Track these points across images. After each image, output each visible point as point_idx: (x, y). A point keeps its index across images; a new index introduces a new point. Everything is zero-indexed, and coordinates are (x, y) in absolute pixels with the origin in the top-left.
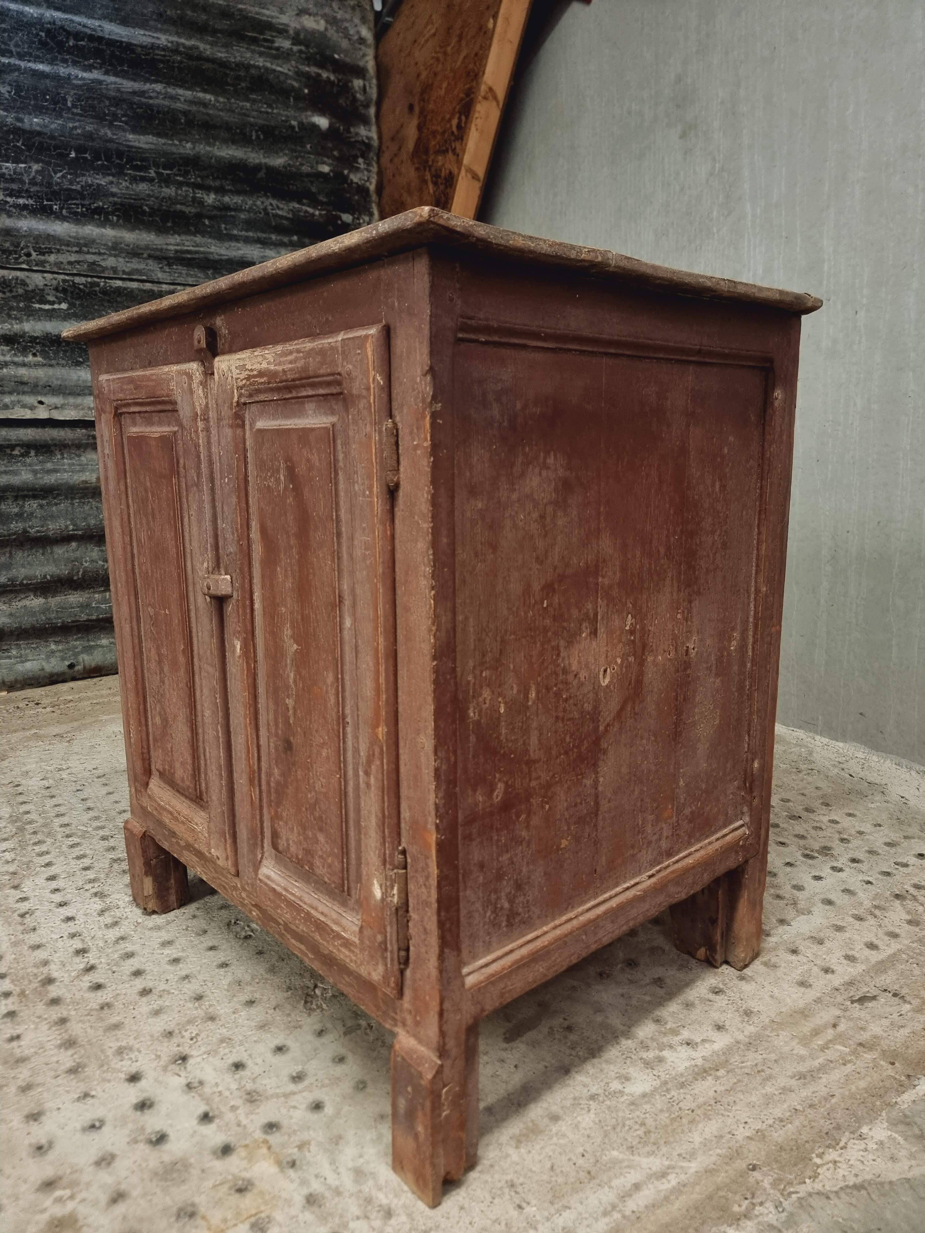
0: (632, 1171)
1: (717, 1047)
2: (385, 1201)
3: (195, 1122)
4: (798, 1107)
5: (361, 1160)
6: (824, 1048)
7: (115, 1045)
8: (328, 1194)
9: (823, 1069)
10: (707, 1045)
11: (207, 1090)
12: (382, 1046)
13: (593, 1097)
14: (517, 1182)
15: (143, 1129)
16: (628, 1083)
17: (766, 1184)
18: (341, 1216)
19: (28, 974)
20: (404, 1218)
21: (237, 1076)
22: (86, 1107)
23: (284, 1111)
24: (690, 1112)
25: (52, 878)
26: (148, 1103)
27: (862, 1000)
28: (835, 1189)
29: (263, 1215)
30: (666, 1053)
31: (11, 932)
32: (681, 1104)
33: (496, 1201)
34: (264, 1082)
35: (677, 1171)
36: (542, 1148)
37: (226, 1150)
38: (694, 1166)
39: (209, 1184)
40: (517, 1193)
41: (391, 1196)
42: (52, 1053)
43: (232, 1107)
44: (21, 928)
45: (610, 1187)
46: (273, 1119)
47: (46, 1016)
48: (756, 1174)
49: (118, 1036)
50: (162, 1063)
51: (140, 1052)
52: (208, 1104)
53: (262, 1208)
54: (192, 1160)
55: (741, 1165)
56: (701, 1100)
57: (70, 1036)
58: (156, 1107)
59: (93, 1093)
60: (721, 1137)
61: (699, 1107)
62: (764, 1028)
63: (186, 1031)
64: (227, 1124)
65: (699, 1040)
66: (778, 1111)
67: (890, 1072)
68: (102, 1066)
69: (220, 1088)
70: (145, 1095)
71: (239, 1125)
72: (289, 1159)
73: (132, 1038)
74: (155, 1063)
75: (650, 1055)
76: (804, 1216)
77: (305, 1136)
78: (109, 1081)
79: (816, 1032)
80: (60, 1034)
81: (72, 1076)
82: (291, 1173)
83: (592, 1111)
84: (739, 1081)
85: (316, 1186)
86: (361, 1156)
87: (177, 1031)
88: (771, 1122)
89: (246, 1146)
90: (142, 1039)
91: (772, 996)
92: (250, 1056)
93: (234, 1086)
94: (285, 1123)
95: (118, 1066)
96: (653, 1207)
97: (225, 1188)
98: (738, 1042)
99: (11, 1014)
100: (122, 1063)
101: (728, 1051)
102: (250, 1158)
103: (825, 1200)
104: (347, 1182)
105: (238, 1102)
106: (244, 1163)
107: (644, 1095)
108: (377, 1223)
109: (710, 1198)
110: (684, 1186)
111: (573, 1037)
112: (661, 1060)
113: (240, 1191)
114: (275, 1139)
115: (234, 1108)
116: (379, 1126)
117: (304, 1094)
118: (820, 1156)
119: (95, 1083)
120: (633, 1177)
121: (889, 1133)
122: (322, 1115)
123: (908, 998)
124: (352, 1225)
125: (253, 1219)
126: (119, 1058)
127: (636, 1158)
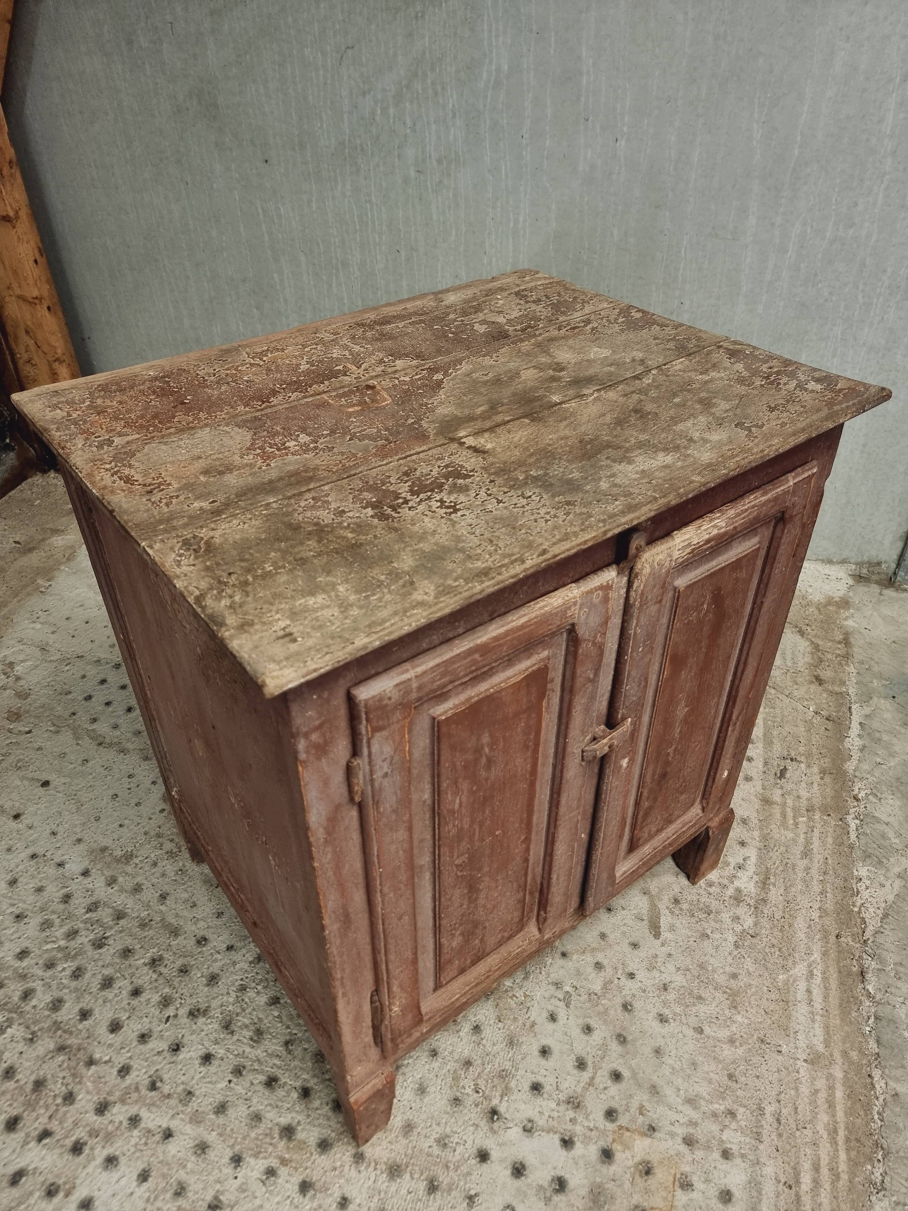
0: (798, 983)
1: (753, 859)
2: (722, 1108)
3: (564, 1152)
4: (821, 878)
5: (682, 1092)
6: (796, 824)
7: (431, 1141)
8: (691, 1130)
9: (808, 842)
10: (748, 862)
11: (541, 1122)
12: (599, 998)
13: (736, 946)
14: (761, 1036)
15: (541, 1187)
16: (740, 921)
17: (851, 943)
18: (714, 1138)
19: (257, 1139)
20: (742, 1110)
21: (545, 1096)
22: (484, 1206)
23: (602, 1096)
24: (783, 920)
25: (115, 1027)
26: (517, 1165)
27: (783, 773)
28: (879, 924)
29: (678, 1176)
30: (737, 883)
31: (171, 1112)
32: (776, 917)
33: (766, 1058)
34: (566, 1085)
35: (814, 965)
36: (750, 1003)
37: (607, 1155)
38: (816, 956)
39: (627, 1185)
40: (769, 1044)
41: (721, 1101)
42: (393, 1189)
43: (571, 1120)
44: (173, 1102)
45: (800, 1002)
46: (605, 1107)
47: (338, 1164)
48: (843, 939)
49: (423, 1133)
50: (486, 1128)
51: (455, 1133)
52: (555, 1133)
53: (673, 1171)
54: (598, 1180)
55: (832, 938)
56: (781, 906)
57: (386, 1164)
58: (527, 1164)
59: (472, 1192)
60: (810, 926)
61: (784, 912)
62: (761, 829)
63: (464, 1087)
64: (584, 1135)
65: (742, 862)
66: (816, 888)
67: (833, 823)
68: (447, 1167)
69: (547, 1114)
70: (508, 1163)
71: (591, 1130)
72: (646, 1127)
73: (434, 1126)
74: (481, 1134)
75: (730, 892)
76: (885, 953)
77: (635, 1104)
78: (469, 1174)
79: (784, 815)
80: (375, 1169)
81: (439, 1193)
82: (656, 1134)
83: (746, 956)
84: (784, 879)
85: (681, 1131)
86: (679, 1090)
87: (458, 1094)
88: (819, 899)
89: (614, 1140)
90: (444, 1121)
91: (743, 800)
92: (532, 1073)
93: (553, 1105)
94: (614, 1105)
95: (458, 1157)
96: (826, 998)
97: (638, 1179)
98: (760, 849)
99: (305, 1187)
100: (457, 1153)
101: (761, 859)
102: (627, 1147)
103: (882, 935)
104: (691, 1113)
105: (571, 1114)
106: (628, 1154)
107: (756, 925)
108: (734, 1125)
109: (840, 972)
110: (825, 973)
111: (685, 906)
112: (738, 890)
113: (648, 1172)
114: (623, 1120)
115: (573, 1121)
116: (663, 1060)
117: (599, 1074)
118: (854, 906)
119: (462, 1183)
120: (802, 986)
121: (867, 868)
122: (626, 1080)
123: (799, 759)
124: (724, 1138)
125: (677, 1183)
126: (449, 1150)
127: (791, 972)
